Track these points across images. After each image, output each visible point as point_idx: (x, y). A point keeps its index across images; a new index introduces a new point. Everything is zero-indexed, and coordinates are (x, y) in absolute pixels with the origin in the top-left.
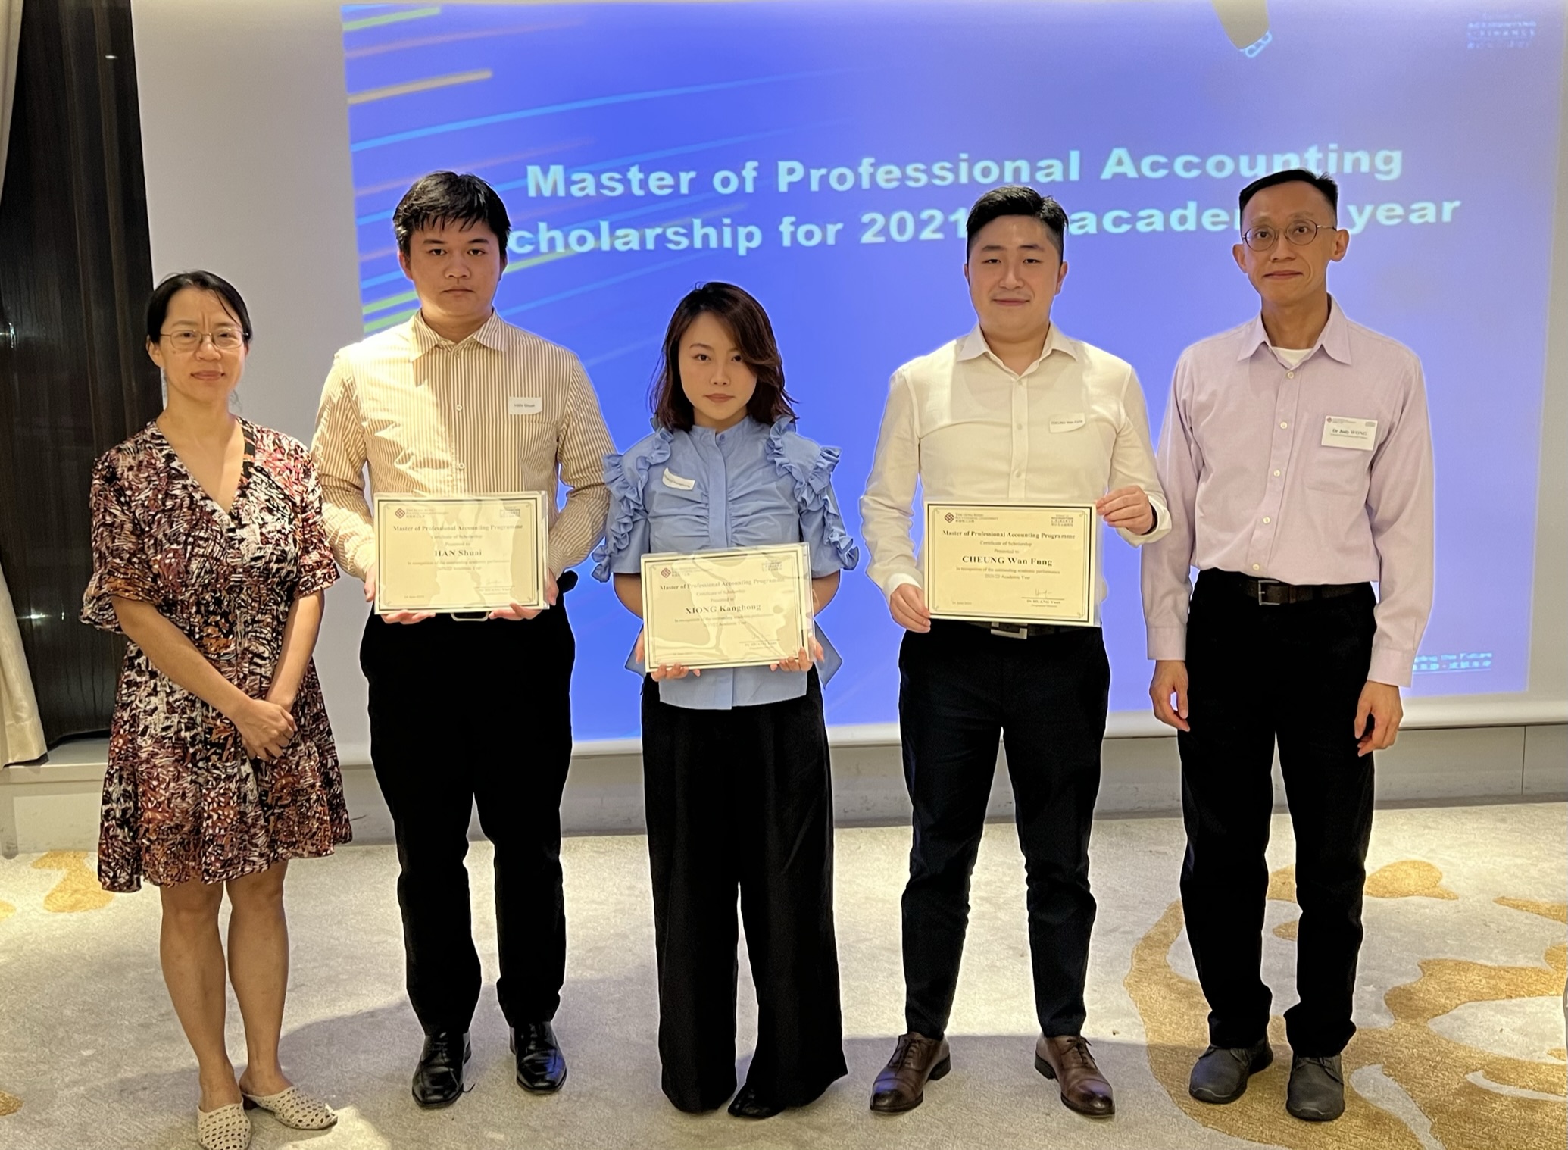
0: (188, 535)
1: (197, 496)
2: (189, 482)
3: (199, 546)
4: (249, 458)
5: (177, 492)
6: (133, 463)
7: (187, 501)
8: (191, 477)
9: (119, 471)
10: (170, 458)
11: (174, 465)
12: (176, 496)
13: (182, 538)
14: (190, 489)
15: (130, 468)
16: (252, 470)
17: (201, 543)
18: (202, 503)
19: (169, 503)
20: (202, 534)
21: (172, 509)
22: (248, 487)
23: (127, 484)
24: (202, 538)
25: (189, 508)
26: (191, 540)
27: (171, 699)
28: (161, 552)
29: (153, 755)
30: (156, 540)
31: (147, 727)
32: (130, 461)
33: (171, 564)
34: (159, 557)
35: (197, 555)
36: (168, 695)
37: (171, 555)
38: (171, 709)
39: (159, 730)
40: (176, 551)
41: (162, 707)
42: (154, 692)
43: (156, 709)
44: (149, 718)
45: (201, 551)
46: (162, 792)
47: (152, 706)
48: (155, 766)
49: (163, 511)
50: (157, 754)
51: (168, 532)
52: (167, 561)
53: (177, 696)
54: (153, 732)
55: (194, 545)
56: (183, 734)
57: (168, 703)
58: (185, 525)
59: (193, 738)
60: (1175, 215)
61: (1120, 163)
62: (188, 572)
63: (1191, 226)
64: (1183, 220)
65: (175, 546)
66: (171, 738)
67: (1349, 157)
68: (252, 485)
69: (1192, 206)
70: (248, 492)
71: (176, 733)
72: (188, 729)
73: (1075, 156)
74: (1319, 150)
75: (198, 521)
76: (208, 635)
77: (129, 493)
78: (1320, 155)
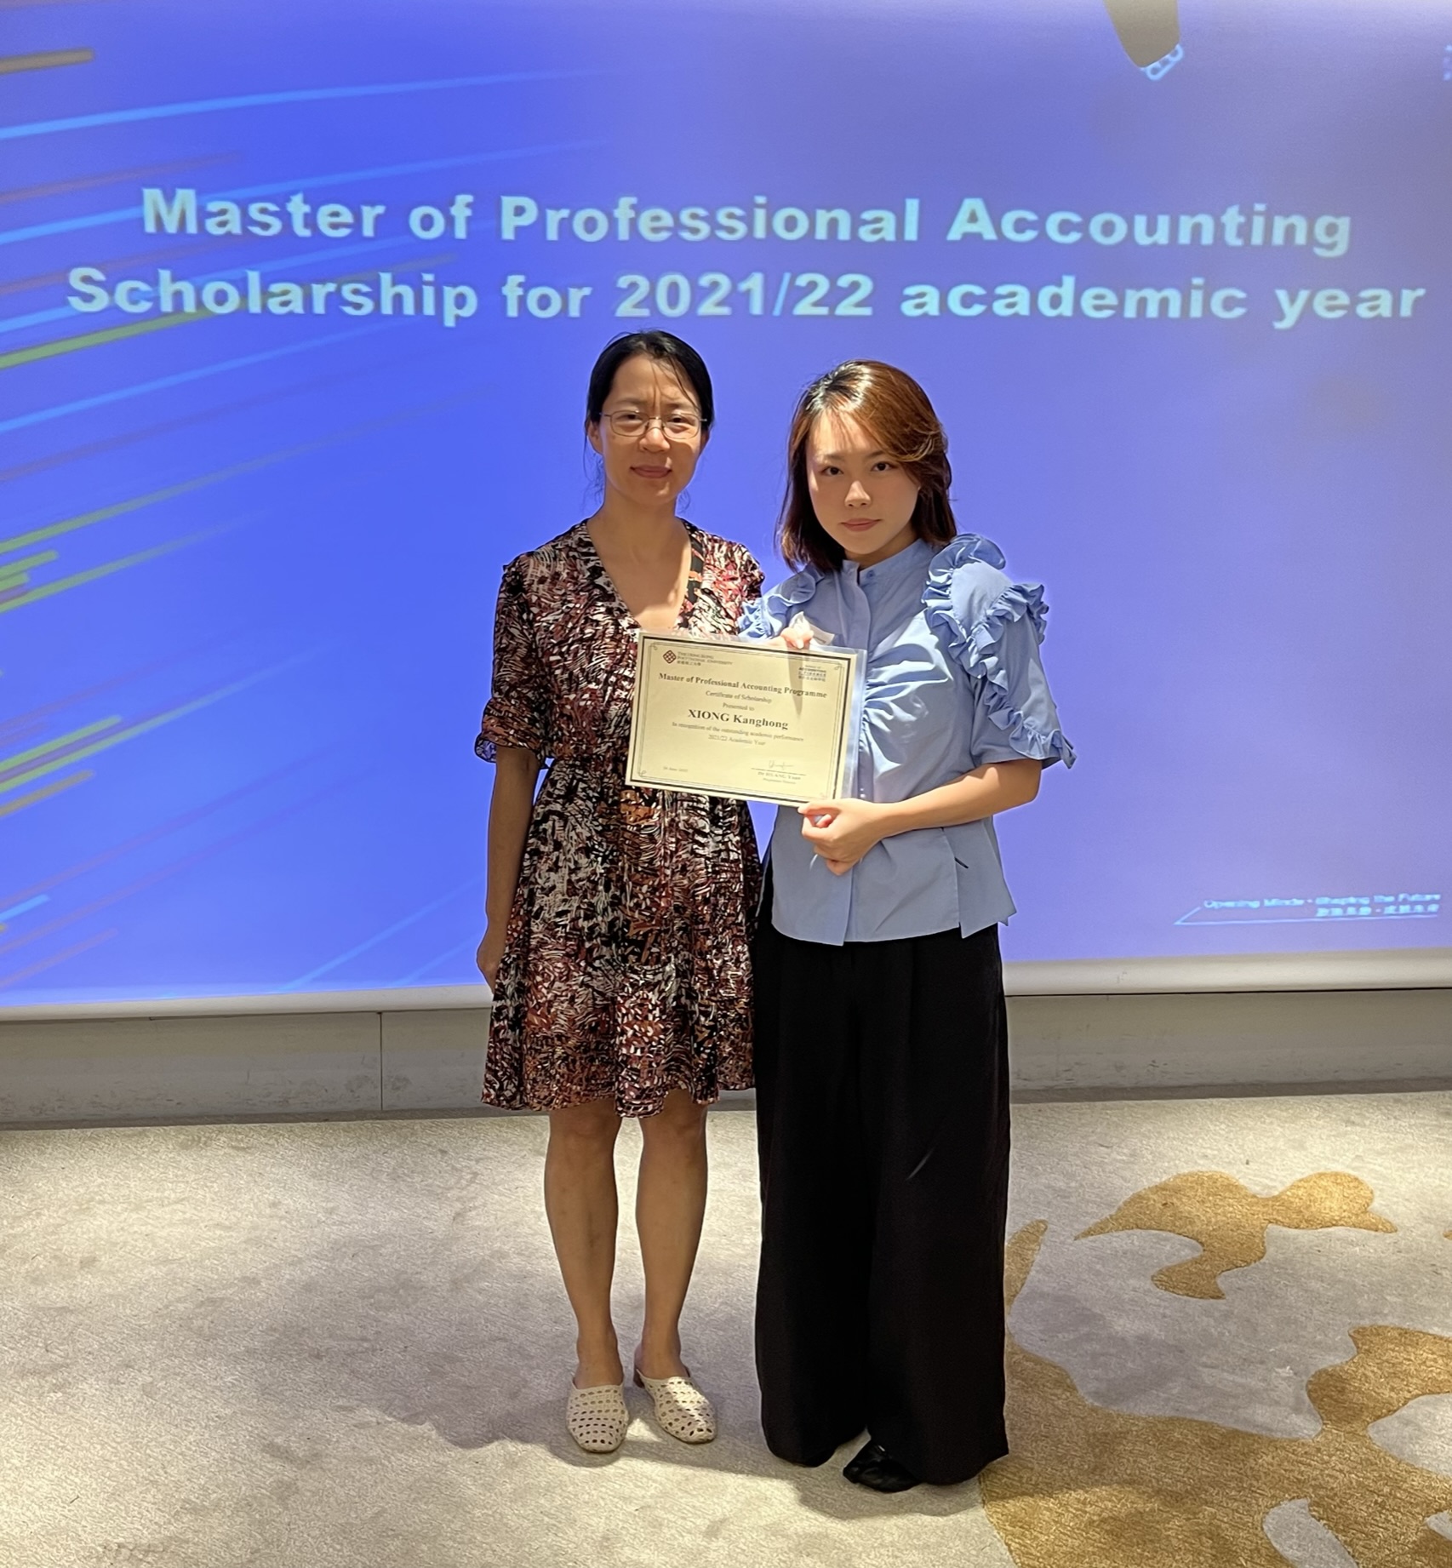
0: (610, 673)
1: (624, 623)
2: (615, 605)
3: (622, 688)
4: (696, 577)
5: (599, 617)
6: (547, 573)
7: (611, 629)
8: (618, 598)
9: (527, 581)
10: (596, 572)
11: (600, 581)
12: (597, 623)
13: (603, 676)
14: (616, 613)
15: (542, 580)
16: (698, 593)
17: (625, 683)
18: (629, 632)
19: (589, 631)
20: (627, 673)
21: (592, 639)
22: (691, 614)
23: (534, 598)
24: (626, 678)
25: (612, 638)
26: (613, 679)
27: (574, 878)
28: (576, 691)
29: (542, 944)
30: (571, 674)
31: (541, 908)
32: (543, 571)
33: (586, 707)
34: (572, 697)
35: (618, 698)
36: (572, 871)
37: (586, 696)
38: (572, 890)
39: (554, 914)
40: (593, 692)
41: (562, 887)
42: (555, 868)
43: (554, 887)
44: (546, 898)
45: (623, 694)
46: (544, 991)
47: (549, 884)
48: (542, 957)
49: (581, 640)
50: (546, 943)
51: (586, 666)
52: (582, 703)
53: (581, 875)
54: (547, 915)
55: (616, 686)
56: (581, 923)
57: (569, 881)
58: (608, 661)
59: (591, 929)
60: (1046, 293)
61: (973, 218)
62: (605, 720)
63: (1066, 309)
64: (1056, 301)
65: (593, 686)
66: (565, 926)
67: (1280, 224)
68: (696, 613)
69: (1069, 282)
70: (691, 621)
71: (573, 920)
72: (587, 918)
73: (912, 207)
74: (1241, 212)
75: (623, 655)
76: (627, 801)
77: (535, 610)
78: (1242, 219)
